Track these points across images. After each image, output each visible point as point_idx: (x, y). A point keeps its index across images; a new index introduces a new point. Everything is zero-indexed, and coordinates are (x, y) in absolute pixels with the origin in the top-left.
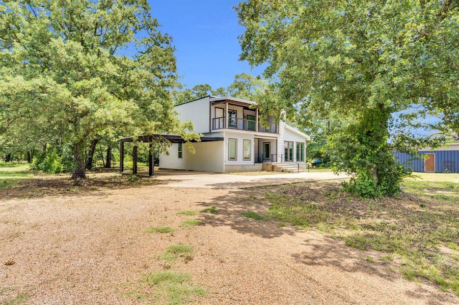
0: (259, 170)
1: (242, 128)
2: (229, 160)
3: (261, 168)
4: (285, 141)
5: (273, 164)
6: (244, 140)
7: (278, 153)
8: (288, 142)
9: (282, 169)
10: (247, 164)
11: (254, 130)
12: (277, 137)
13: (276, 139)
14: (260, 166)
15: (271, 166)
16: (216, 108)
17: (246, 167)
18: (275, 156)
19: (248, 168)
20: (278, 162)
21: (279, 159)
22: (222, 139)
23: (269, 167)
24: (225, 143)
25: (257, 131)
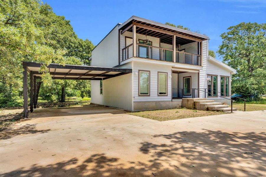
0: (178, 106)
1: (158, 58)
2: (139, 96)
3: (180, 105)
4: (208, 75)
5: (195, 99)
6: (158, 72)
7: (200, 88)
8: (212, 76)
9: (206, 107)
10: (163, 100)
11: (171, 60)
12: (199, 70)
13: (198, 72)
14: (178, 102)
15: (193, 102)
16: (126, 37)
17: (161, 103)
18: (196, 91)
19: (164, 105)
20: (201, 97)
21: (202, 94)
22: (130, 71)
23: (190, 104)
24: (134, 76)
25: (175, 61)
